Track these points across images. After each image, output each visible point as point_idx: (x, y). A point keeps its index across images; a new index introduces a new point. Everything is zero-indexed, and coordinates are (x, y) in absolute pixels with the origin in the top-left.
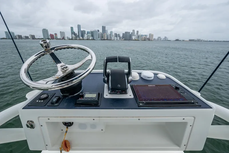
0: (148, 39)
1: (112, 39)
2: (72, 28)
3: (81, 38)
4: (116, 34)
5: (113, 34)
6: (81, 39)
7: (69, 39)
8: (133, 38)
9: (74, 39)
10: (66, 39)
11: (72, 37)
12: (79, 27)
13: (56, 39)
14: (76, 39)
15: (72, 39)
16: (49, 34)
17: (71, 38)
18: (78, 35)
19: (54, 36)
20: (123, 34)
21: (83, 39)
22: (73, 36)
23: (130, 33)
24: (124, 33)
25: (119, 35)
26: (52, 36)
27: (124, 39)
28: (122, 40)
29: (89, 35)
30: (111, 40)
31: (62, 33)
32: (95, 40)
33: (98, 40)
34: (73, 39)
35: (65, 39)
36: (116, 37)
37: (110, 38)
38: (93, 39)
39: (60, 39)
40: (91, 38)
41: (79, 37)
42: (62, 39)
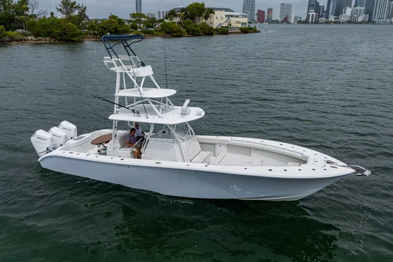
3: (332, 18)
6: (330, 22)
7: (300, 22)
9: (312, 22)
10: (292, 22)
11: (308, 16)
13: (268, 22)
14: (317, 22)
15: (306, 22)
17: (304, 19)
18: (325, 9)
19: (266, 14)
21: (335, 22)
22: (313, 13)
26: (261, 14)
29: (357, 10)
31: (285, 7)
32: (374, 23)
33: (384, 23)
34: (310, 21)
35: (288, 23)
38: (370, 21)
39: (277, 22)
40: (360, 19)
41: (327, 17)
42: (282, 22)
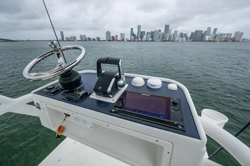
0: (231, 39)
1: (176, 40)
2: (132, 29)
3: (140, 39)
4: (182, 34)
5: (178, 34)
6: (139, 41)
7: (128, 41)
8: (206, 38)
9: (133, 41)
10: (125, 41)
11: (131, 38)
12: (139, 27)
13: (116, 41)
14: (134, 41)
15: (130, 41)
16: (111, 36)
17: (129, 40)
18: (137, 36)
19: (115, 38)
20: (192, 33)
21: (141, 41)
22: (132, 37)
23: (203, 32)
24: (194, 32)
25: (186, 35)
26: (113, 37)
27: (192, 40)
28: (190, 40)
29: (148, 36)
30: (174, 41)
31: (122, 35)
32: (154, 41)
33: (158, 41)
35: (124, 41)
36: (182, 37)
37: (173, 40)
38: (153, 41)
39: (120, 41)
40: (150, 40)
41: (138, 39)
42: (122, 41)
